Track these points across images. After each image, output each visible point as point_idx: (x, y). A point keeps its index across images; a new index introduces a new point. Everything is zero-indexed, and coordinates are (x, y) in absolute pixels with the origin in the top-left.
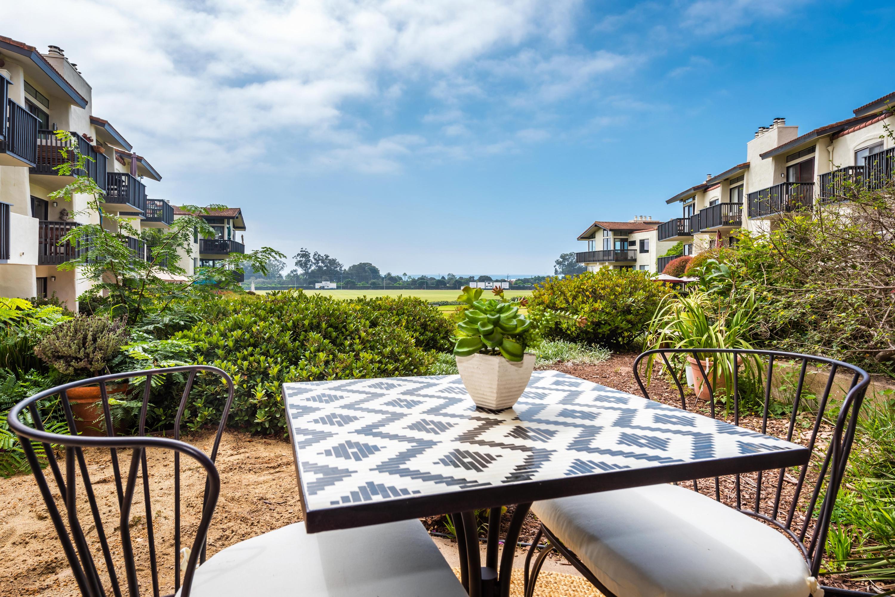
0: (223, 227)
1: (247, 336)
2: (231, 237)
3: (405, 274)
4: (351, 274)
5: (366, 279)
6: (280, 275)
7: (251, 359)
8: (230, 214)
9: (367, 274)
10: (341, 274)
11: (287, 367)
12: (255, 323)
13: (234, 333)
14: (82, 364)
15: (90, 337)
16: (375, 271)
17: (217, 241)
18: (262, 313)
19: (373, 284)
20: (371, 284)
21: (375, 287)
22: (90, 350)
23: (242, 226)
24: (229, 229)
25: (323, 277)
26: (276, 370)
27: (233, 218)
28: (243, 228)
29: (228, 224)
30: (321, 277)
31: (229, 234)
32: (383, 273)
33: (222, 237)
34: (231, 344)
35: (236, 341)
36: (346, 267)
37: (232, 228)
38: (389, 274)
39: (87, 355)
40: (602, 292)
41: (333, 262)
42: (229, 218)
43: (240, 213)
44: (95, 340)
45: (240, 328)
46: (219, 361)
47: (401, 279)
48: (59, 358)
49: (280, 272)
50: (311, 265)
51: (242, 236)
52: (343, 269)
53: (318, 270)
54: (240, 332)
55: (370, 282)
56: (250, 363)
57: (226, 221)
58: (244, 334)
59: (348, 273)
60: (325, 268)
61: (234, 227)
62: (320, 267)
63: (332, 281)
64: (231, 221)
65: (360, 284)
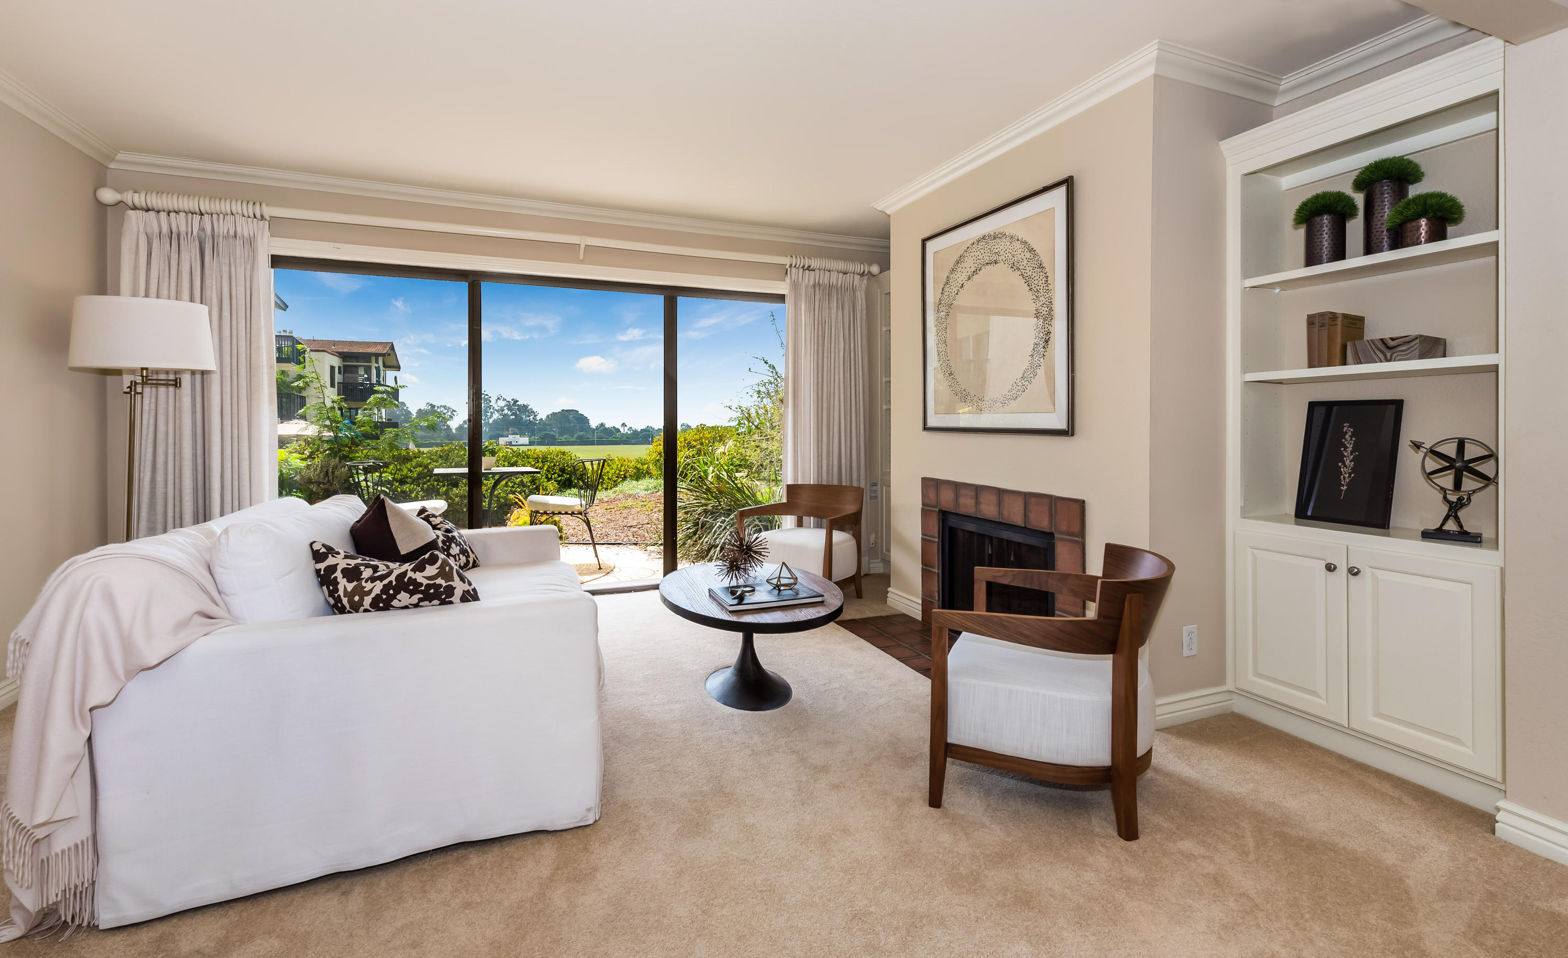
0: (370, 367)
1: (426, 471)
2: (381, 379)
3: (624, 425)
4: (550, 425)
5: (571, 432)
6: (448, 426)
7: (429, 483)
8: (380, 350)
9: (572, 424)
10: (536, 424)
11: (451, 489)
12: (430, 463)
13: (418, 469)
14: (327, 486)
15: (330, 470)
16: (583, 420)
17: (362, 384)
18: (435, 458)
19: (580, 437)
20: (577, 438)
21: (583, 441)
22: (331, 478)
23: (395, 364)
24: (378, 369)
25: (510, 429)
26: (444, 489)
27: (383, 355)
28: (398, 368)
29: (377, 362)
30: (508, 430)
31: (378, 375)
32: (594, 424)
33: (369, 379)
34: (416, 475)
35: (419, 474)
36: (542, 415)
37: (382, 368)
38: (602, 425)
39: (329, 481)
40: (694, 443)
41: (525, 409)
42: (377, 355)
43: (392, 348)
44: (333, 473)
45: (420, 466)
46: (409, 485)
47: (618, 430)
48: (313, 483)
49: (448, 423)
50: (492, 413)
51: (396, 378)
52: (538, 418)
53: (502, 420)
54: (421, 469)
55: (576, 436)
56: (428, 486)
57: (373, 359)
58: (423, 469)
59: (545, 424)
60: (512, 417)
61: (385, 366)
62: (505, 415)
63: (522, 434)
64: (380, 359)
65: (563, 439)
